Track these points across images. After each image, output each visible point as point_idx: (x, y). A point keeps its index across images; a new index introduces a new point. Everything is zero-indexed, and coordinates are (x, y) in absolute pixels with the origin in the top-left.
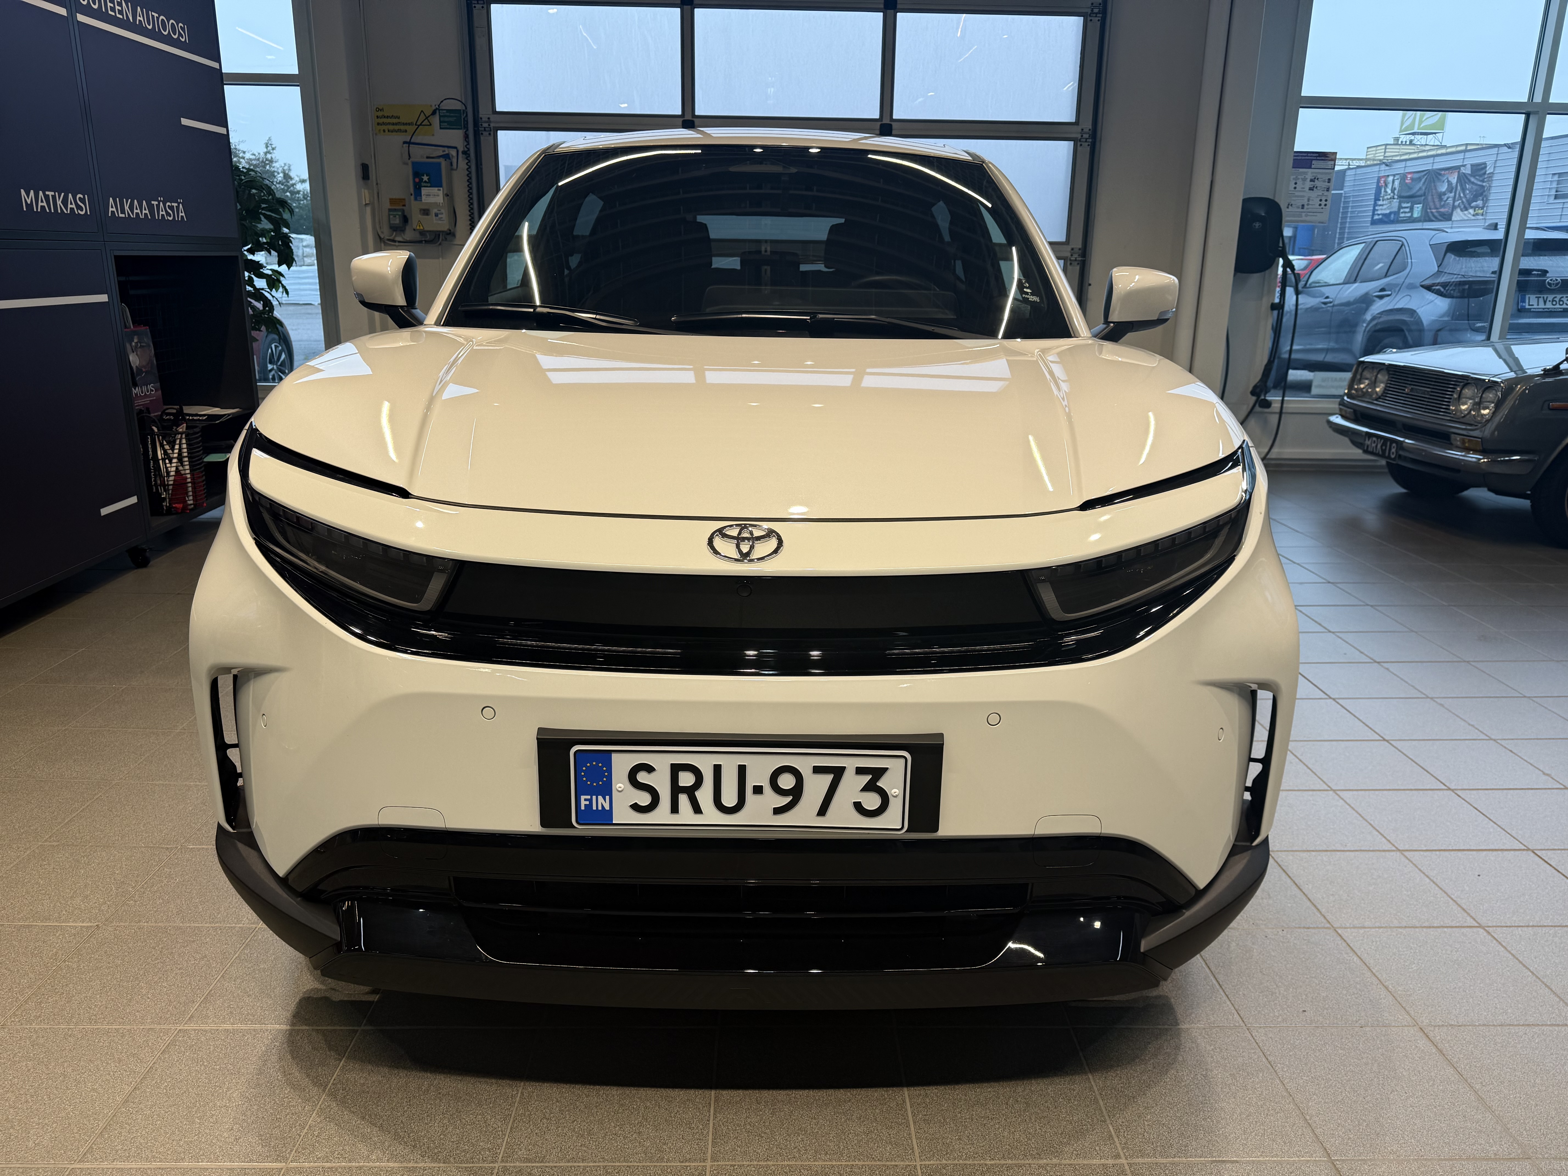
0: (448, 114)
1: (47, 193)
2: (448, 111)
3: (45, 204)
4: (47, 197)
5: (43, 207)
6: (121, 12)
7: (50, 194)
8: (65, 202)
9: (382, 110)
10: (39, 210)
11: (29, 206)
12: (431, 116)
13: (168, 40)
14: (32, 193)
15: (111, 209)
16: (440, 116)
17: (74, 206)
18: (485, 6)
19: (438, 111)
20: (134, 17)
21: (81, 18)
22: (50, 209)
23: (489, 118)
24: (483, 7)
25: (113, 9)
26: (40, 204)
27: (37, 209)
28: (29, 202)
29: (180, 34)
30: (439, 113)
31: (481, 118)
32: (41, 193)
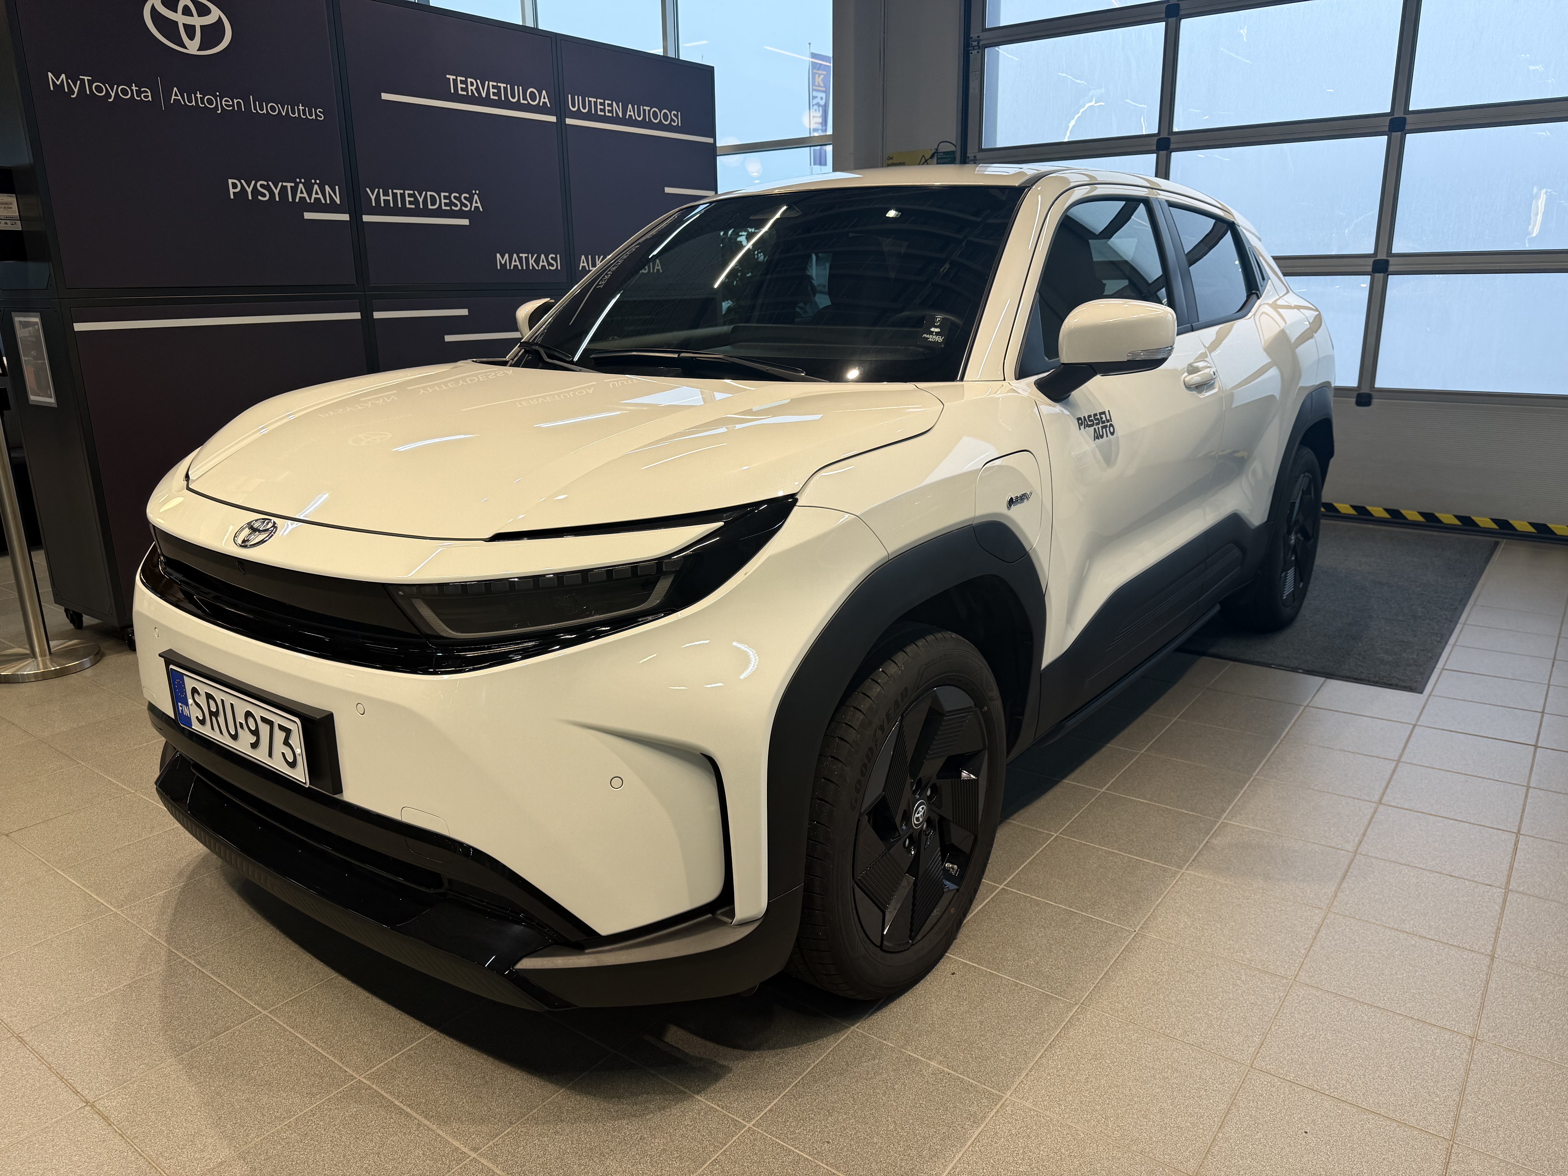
0: (944, 156)
1: (521, 255)
2: (944, 153)
3: (518, 263)
4: (520, 259)
5: (516, 266)
6: (610, 111)
7: (524, 255)
8: (537, 261)
9: (892, 158)
10: (512, 268)
11: (503, 266)
12: (930, 160)
13: (660, 127)
14: (507, 255)
15: (582, 264)
16: (938, 159)
17: (545, 263)
18: (980, 51)
19: (936, 155)
20: (624, 113)
21: (569, 121)
22: (522, 266)
23: (975, 157)
24: (978, 52)
25: (603, 110)
26: (513, 263)
27: (510, 267)
28: (503, 262)
29: (672, 120)
30: (937, 156)
31: (968, 157)
32: (515, 255)
